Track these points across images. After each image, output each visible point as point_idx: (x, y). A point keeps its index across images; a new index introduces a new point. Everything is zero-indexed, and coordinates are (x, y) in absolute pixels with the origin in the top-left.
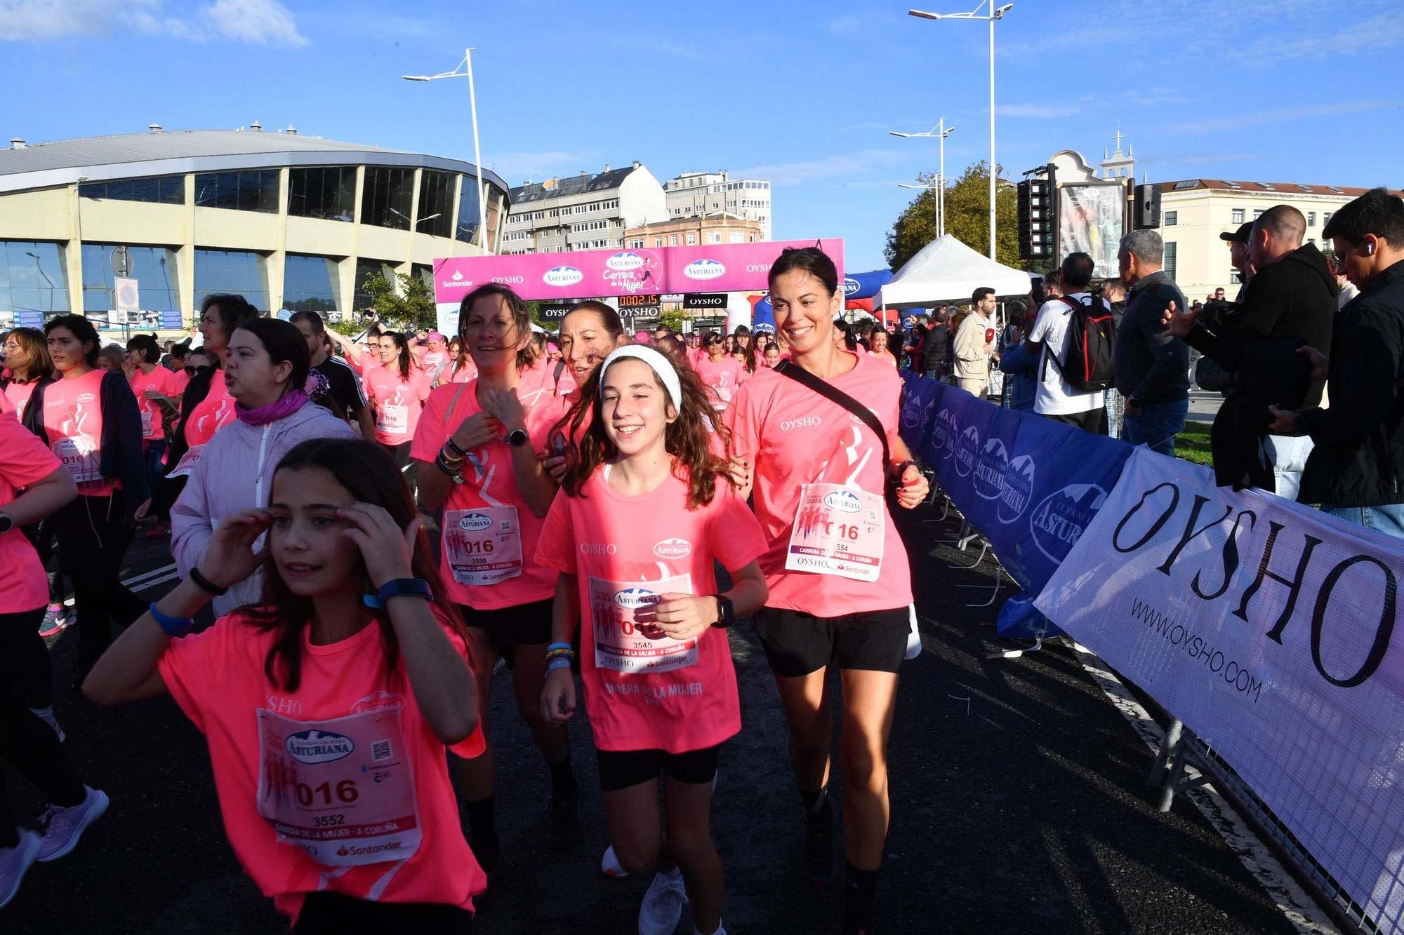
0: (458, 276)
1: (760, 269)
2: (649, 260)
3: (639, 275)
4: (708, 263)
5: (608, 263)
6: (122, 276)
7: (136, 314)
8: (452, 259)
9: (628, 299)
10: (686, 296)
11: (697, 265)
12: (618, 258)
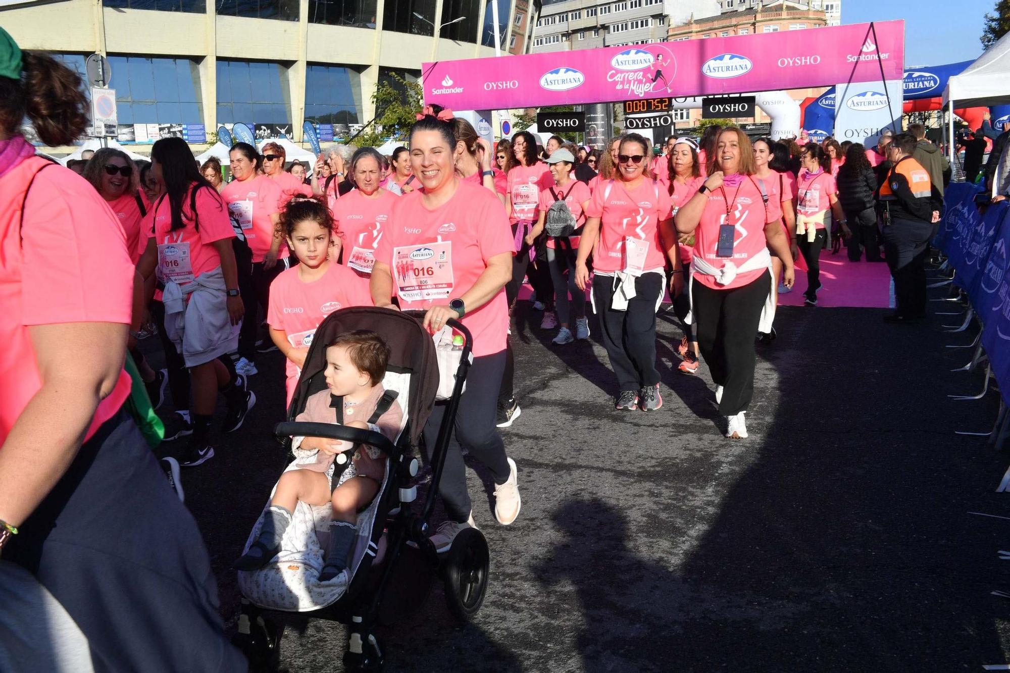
0: (448, 82)
1: (794, 62)
2: (660, 58)
3: (649, 75)
4: (731, 59)
5: (613, 62)
6: (99, 86)
7: (114, 127)
8: (442, 63)
9: (636, 104)
10: (704, 100)
11: (718, 61)
12: (625, 56)
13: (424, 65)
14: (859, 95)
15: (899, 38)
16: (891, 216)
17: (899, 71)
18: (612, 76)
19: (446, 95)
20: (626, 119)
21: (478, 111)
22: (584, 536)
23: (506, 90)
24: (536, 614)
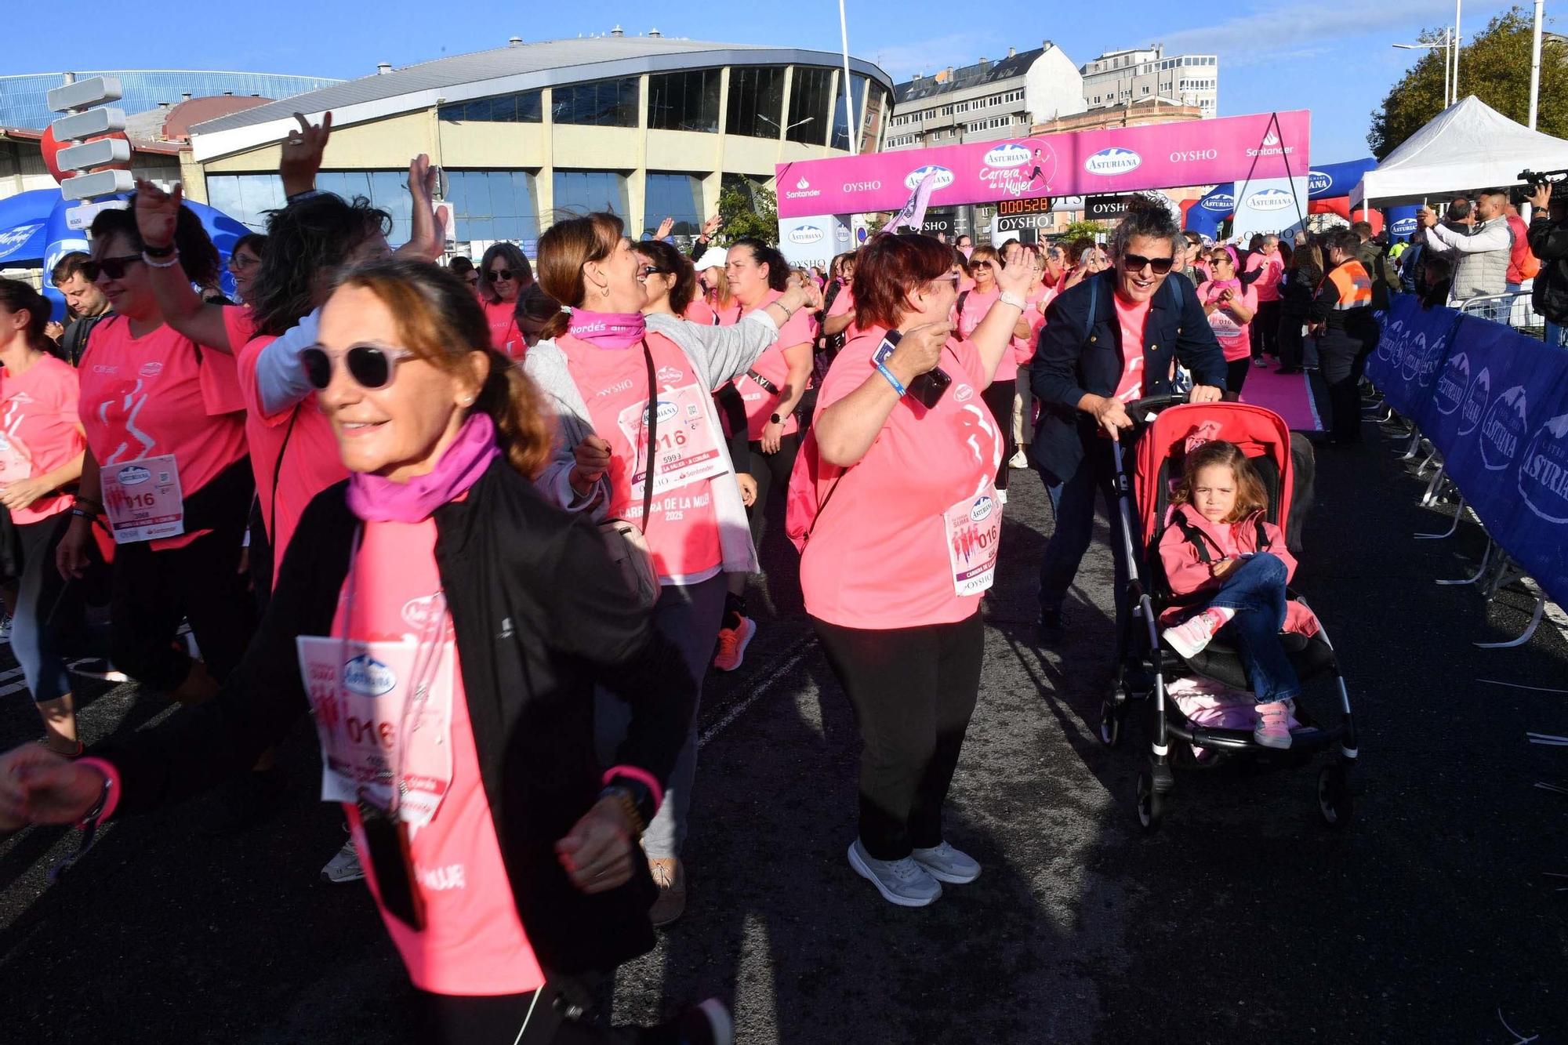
0: (803, 184)
1: (1188, 157)
2: (1039, 153)
3: (1026, 173)
4: (1118, 153)
5: (987, 159)
8: (796, 164)
9: (1012, 204)
10: (1087, 200)
11: (1103, 156)
12: (999, 151)
13: (778, 166)
14: (1260, 193)
15: (1304, 131)
16: (1327, 325)
17: (1305, 168)
18: (984, 175)
19: (801, 199)
20: (1000, 221)
21: (837, 216)
22: (1023, 711)
23: (867, 193)
24: (983, 814)
